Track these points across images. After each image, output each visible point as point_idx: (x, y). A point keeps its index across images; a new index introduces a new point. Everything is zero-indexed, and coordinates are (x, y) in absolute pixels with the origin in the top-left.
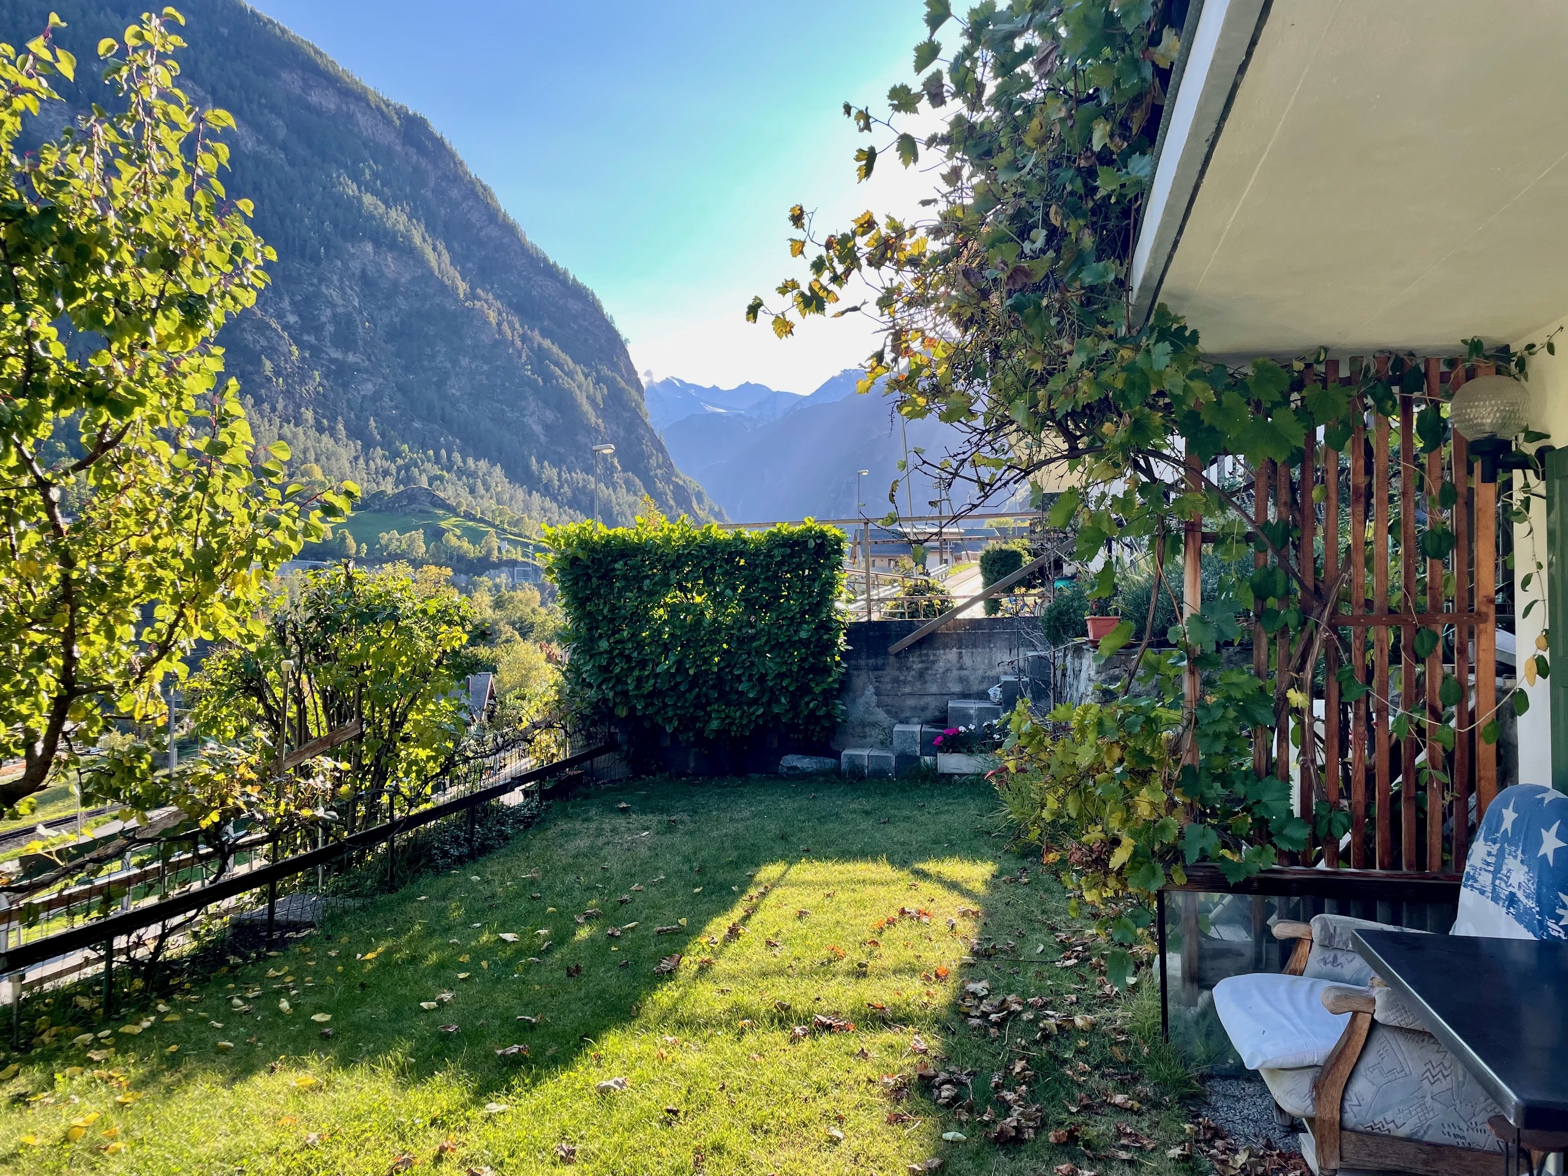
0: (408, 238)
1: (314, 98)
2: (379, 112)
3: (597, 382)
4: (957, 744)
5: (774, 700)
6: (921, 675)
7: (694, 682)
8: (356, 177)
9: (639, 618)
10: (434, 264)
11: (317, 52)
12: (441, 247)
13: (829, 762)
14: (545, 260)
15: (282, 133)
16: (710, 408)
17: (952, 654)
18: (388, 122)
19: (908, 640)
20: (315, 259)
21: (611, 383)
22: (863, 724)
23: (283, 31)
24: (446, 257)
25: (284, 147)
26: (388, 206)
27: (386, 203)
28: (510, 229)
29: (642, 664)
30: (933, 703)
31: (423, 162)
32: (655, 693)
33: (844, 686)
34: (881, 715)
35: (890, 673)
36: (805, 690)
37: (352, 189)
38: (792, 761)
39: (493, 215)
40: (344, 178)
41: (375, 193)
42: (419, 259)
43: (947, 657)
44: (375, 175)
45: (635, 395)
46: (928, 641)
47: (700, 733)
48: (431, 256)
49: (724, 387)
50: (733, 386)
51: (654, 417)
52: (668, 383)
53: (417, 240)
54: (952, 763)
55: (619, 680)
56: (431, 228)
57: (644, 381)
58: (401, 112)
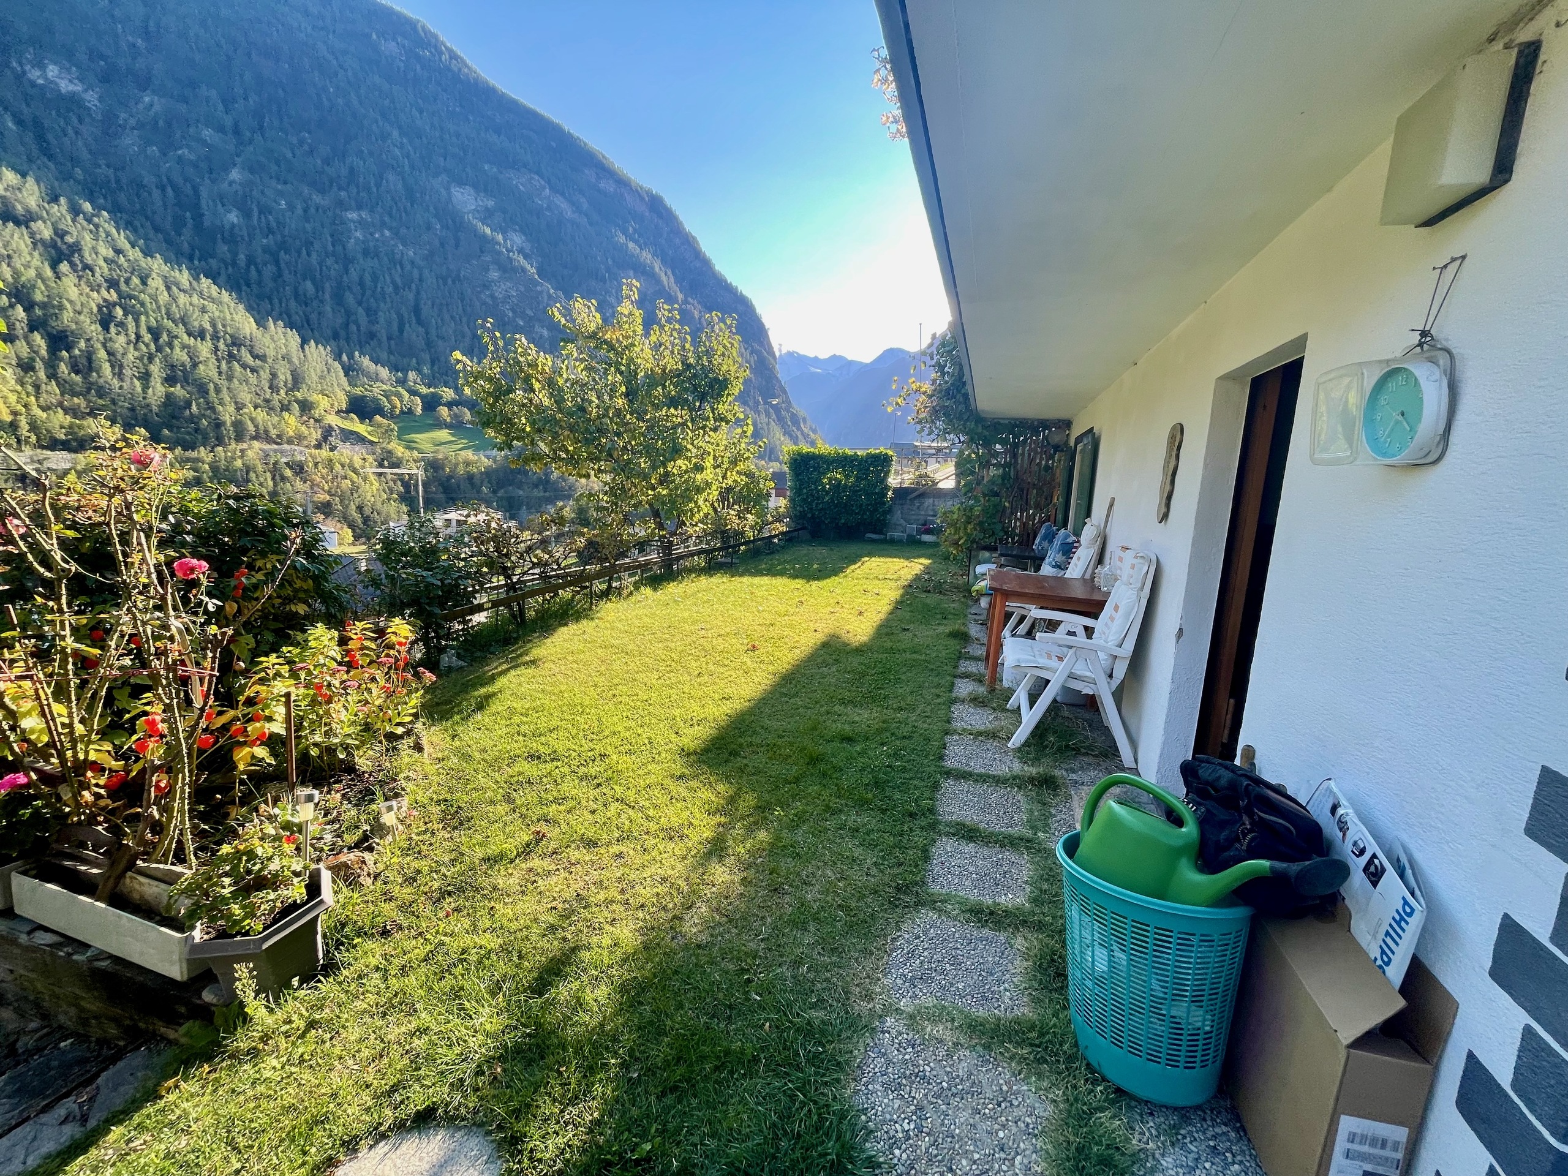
0: (653, 268)
1: (602, 185)
2: (636, 192)
3: (751, 353)
4: (929, 531)
5: (865, 513)
6: (918, 508)
7: (836, 506)
8: (625, 232)
9: (818, 481)
10: (666, 283)
11: (604, 157)
12: (669, 273)
13: (883, 537)
14: (726, 281)
15: (585, 206)
16: (813, 369)
17: (931, 501)
18: (642, 199)
19: (915, 494)
20: (603, 280)
21: (758, 353)
22: (896, 525)
23: (585, 144)
24: (672, 279)
25: (586, 215)
26: (641, 249)
27: (640, 247)
28: (706, 263)
29: (818, 499)
30: (922, 517)
31: (660, 222)
32: (822, 509)
33: (890, 511)
34: (902, 521)
35: (905, 507)
36: (876, 510)
37: (622, 239)
38: (869, 535)
39: (698, 254)
40: (619, 233)
41: (635, 241)
42: (658, 281)
43: (929, 502)
44: (635, 230)
45: (772, 361)
46: (922, 495)
47: (837, 524)
48: (664, 278)
49: (821, 357)
50: (827, 357)
51: (782, 375)
52: (790, 354)
53: (657, 269)
54: (927, 538)
55: (810, 503)
56: (664, 262)
57: (777, 354)
58: (649, 193)
